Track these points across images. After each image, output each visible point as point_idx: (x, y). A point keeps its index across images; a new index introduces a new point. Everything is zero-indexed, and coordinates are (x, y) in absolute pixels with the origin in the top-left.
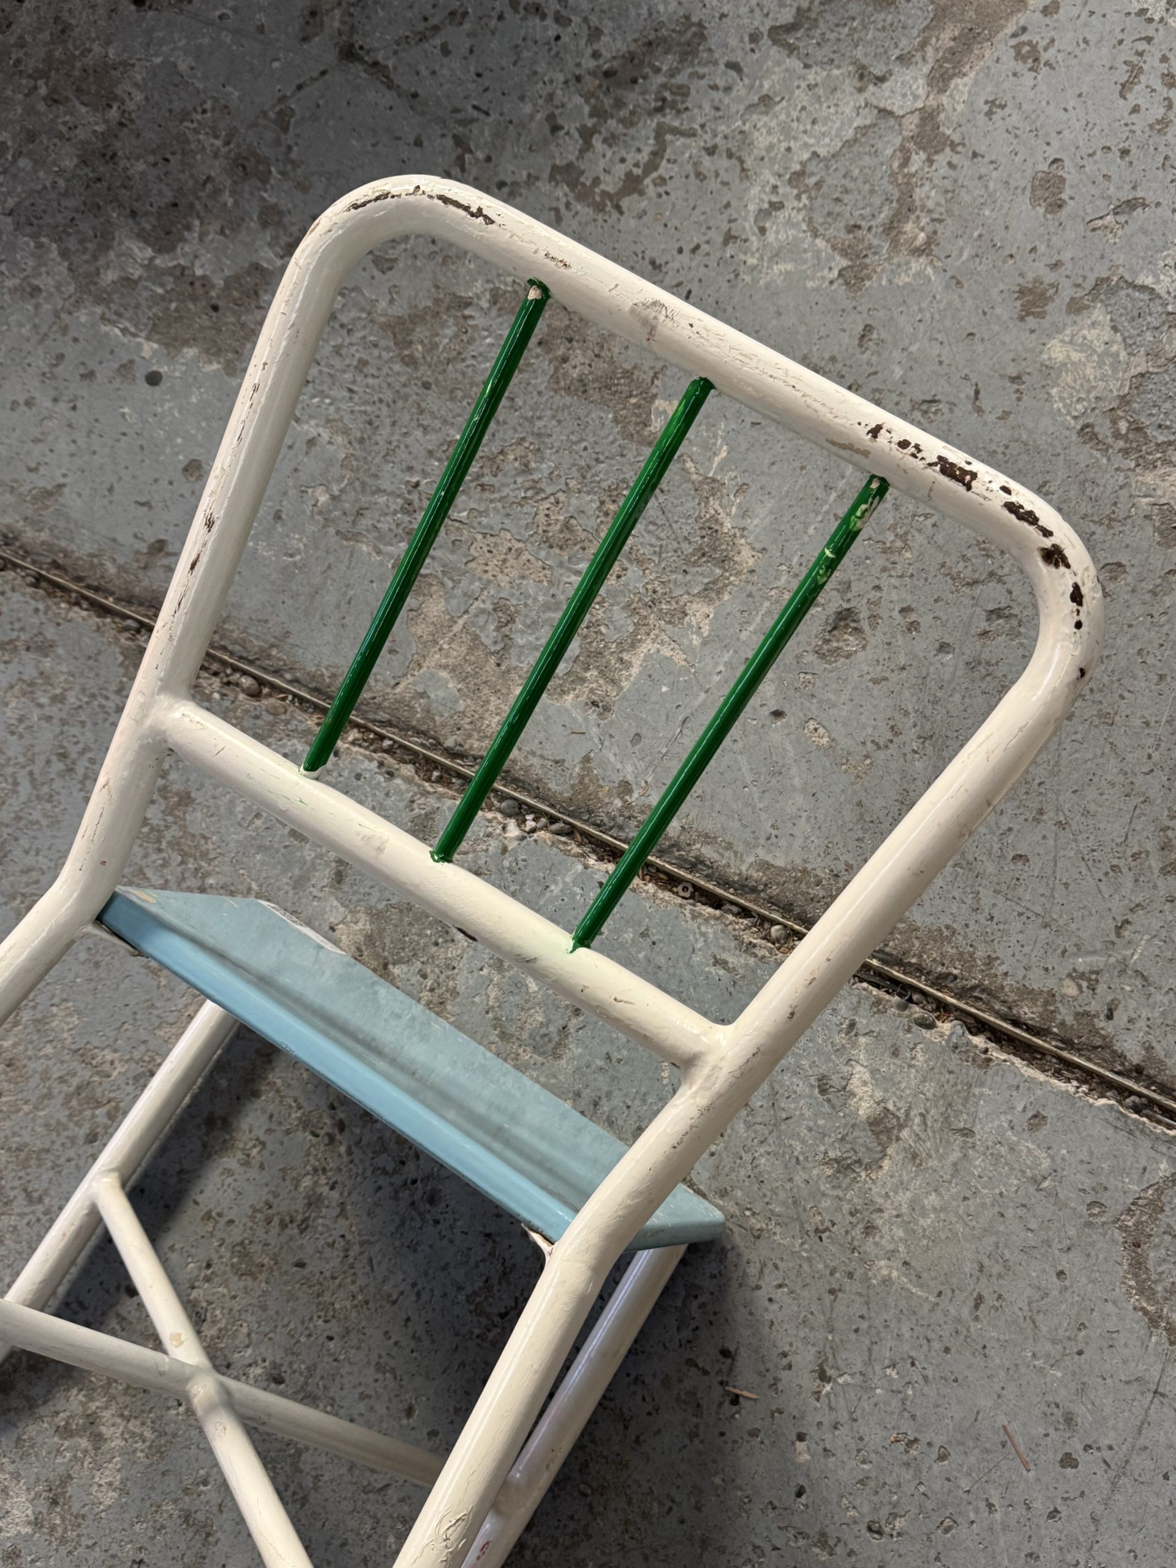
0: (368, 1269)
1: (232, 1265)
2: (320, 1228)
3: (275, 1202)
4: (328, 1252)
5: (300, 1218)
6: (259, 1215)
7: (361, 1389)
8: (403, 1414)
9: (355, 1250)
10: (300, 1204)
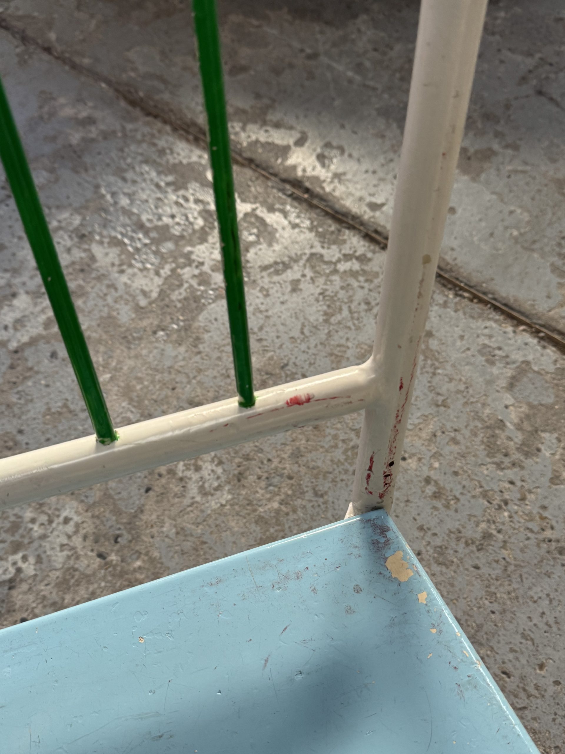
0: (519, 580)
1: (434, 558)
2: (490, 551)
3: (463, 530)
4: (494, 565)
5: (478, 543)
6: (452, 535)
7: (511, 646)
8: (537, 667)
9: (511, 568)
10: (478, 536)
